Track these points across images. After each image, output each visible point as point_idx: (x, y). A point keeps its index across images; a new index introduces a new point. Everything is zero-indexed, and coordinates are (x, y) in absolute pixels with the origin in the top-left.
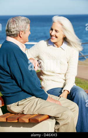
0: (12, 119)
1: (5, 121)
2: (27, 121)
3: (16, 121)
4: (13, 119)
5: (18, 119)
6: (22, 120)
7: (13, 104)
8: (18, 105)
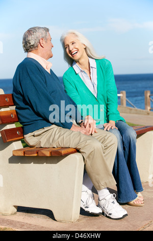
0: (30, 153)
1: (23, 155)
2: (48, 154)
3: (36, 155)
4: (32, 152)
5: (38, 153)
6: (43, 154)
7: (29, 134)
8: (34, 136)
